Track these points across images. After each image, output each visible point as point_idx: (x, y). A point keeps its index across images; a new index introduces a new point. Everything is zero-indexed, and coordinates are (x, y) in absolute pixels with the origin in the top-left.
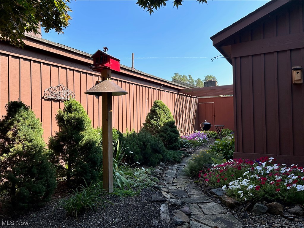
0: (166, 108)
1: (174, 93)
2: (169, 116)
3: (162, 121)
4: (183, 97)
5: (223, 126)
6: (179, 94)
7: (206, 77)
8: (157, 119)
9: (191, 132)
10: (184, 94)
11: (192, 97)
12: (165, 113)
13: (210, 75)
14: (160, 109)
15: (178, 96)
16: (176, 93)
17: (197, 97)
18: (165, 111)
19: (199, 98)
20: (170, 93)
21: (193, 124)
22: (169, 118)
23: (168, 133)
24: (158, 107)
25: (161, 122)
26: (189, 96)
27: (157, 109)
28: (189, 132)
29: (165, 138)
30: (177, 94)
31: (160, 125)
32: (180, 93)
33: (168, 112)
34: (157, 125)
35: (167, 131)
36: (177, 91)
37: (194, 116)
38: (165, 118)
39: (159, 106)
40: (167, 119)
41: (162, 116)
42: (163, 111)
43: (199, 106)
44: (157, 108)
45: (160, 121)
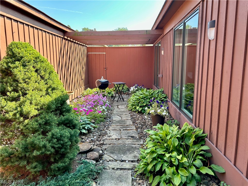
0: (43, 65)
1: (57, 36)
2: (53, 86)
3: (34, 102)
4: (70, 43)
5: (124, 84)
6: (65, 39)
7: (83, 29)
8: (16, 94)
9: (80, 88)
10: (72, 40)
11: (80, 44)
12: (42, 77)
13: (86, 28)
14: (24, 66)
15: (64, 41)
16: (60, 37)
17: (86, 45)
18: (42, 72)
19: (88, 46)
20: (51, 36)
21: (82, 78)
22: (53, 89)
23: (53, 135)
24: (19, 60)
25: (31, 103)
26: (77, 43)
27: (16, 67)
28: (78, 90)
29: (43, 150)
30: (62, 37)
31: (28, 113)
32: (66, 37)
33: (50, 74)
34: (18, 115)
35: (48, 127)
36: (61, 33)
37: (84, 68)
38: (41, 90)
39: (22, 57)
40: (47, 93)
41: (32, 85)
42: (36, 71)
43: (88, 56)
44: (17, 63)
45: (28, 102)
